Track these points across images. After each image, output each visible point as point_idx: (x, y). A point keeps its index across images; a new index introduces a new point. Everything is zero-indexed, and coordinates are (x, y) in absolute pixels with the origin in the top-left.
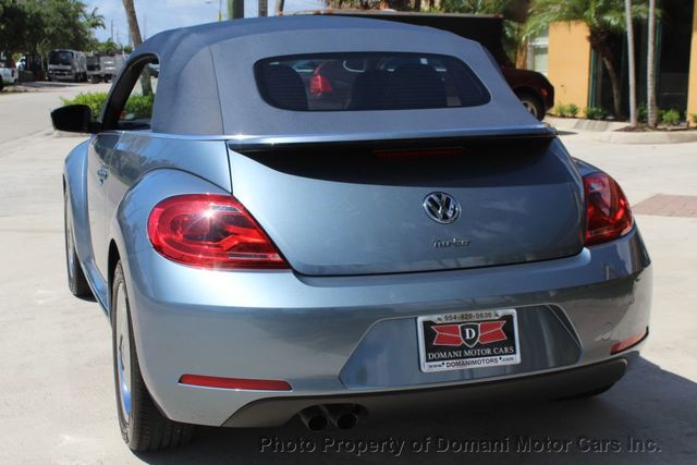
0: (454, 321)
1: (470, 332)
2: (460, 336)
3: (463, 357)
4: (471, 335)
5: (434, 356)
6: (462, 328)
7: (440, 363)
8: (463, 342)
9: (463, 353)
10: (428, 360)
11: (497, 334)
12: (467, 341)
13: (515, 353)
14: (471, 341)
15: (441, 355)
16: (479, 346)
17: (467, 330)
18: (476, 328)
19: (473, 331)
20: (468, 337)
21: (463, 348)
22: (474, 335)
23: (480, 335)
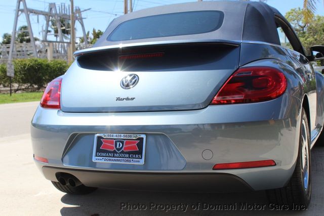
0: (112, 137)
2: (114, 146)
3: (114, 157)
4: (119, 146)
5: (100, 154)
6: (116, 142)
7: (102, 158)
8: (115, 149)
9: (114, 155)
10: (96, 156)
11: (134, 147)
12: (117, 149)
13: (141, 158)
15: (102, 154)
16: (123, 152)
17: (118, 143)
18: (123, 143)
19: (121, 144)
20: (118, 147)
21: (114, 152)
22: (121, 146)
23: (124, 146)
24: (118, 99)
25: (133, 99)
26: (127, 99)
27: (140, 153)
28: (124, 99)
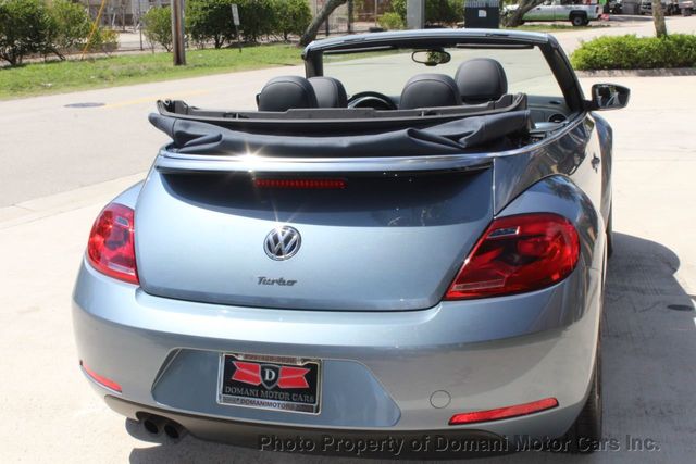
0: (254, 360)
1: (270, 374)
2: (260, 376)
3: (259, 397)
4: (270, 376)
5: (231, 390)
6: (263, 368)
7: (236, 397)
8: (262, 382)
9: (259, 393)
10: (224, 393)
11: (298, 381)
12: (266, 382)
13: (314, 403)
14: (269, 383)
15: (237, 390)
16: (277, 389)
17: (267, 371)
18: (276, 370)
19: (274, 374)
20: (267, 378)
21: (261, 388)
22: (273, 377)
23: (280, 378)
24: (262, 280)
25: (292, 283)
26: (281, 282)
27: (311, 391)
28: (273, 282)
